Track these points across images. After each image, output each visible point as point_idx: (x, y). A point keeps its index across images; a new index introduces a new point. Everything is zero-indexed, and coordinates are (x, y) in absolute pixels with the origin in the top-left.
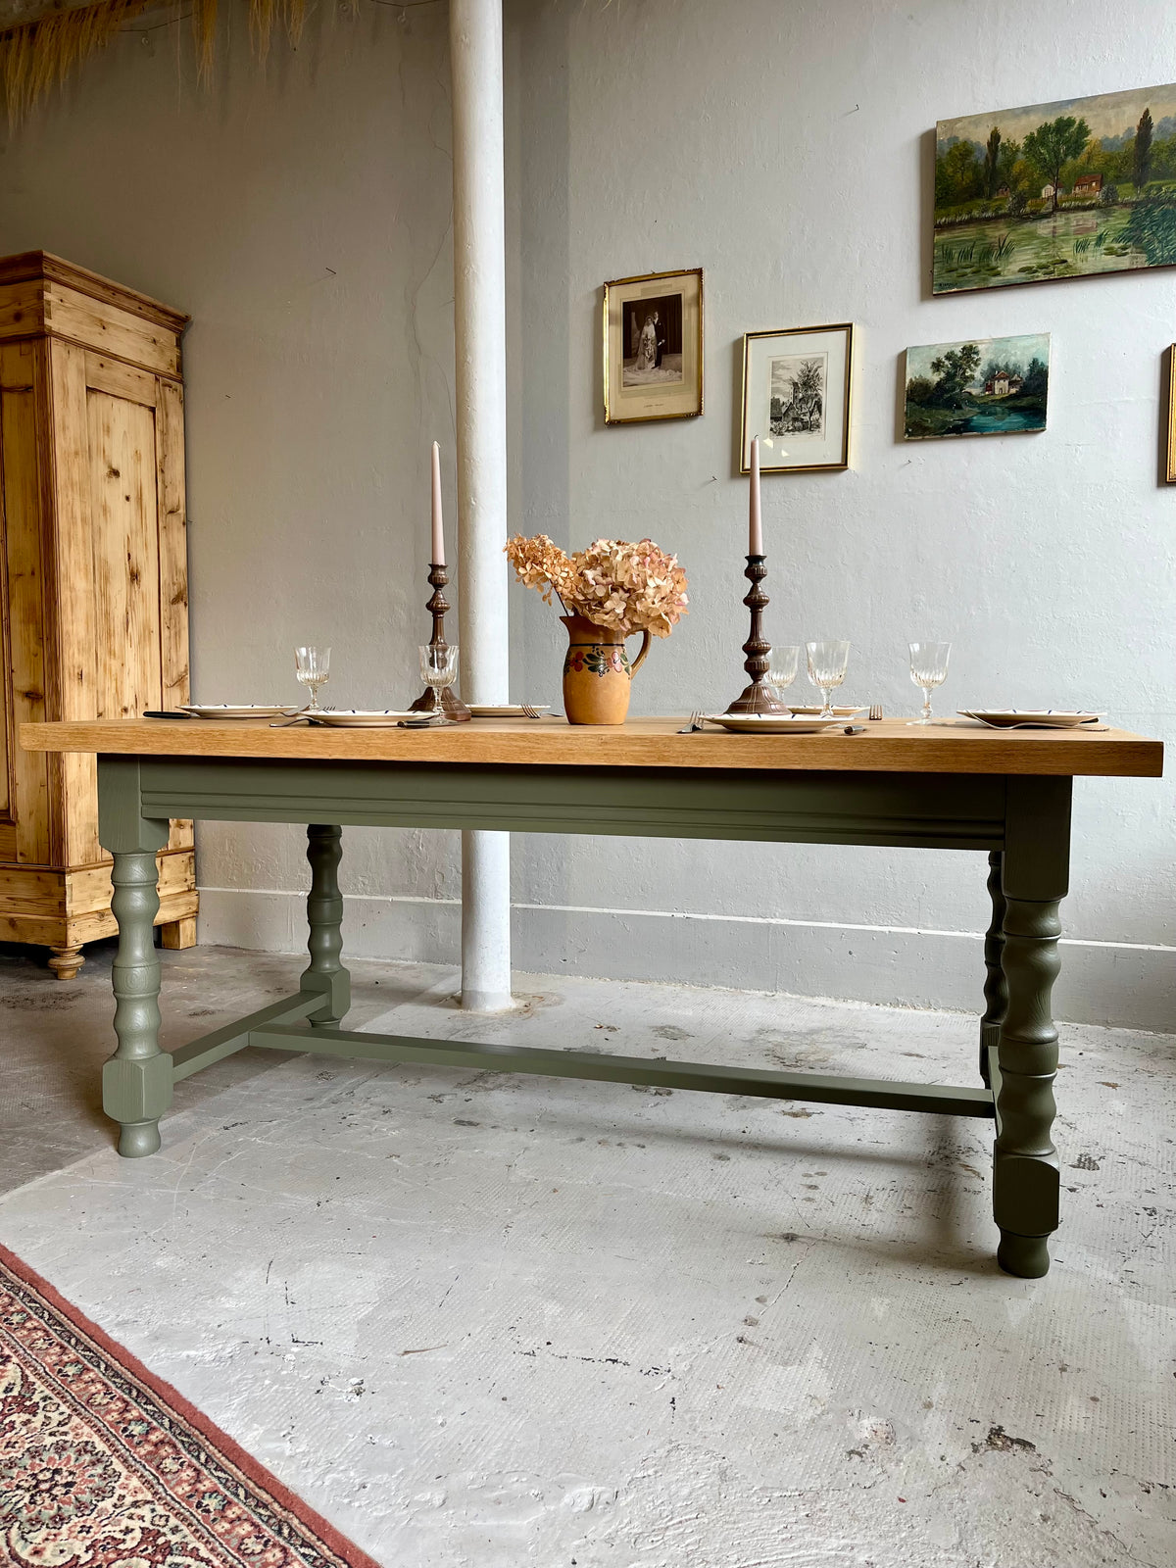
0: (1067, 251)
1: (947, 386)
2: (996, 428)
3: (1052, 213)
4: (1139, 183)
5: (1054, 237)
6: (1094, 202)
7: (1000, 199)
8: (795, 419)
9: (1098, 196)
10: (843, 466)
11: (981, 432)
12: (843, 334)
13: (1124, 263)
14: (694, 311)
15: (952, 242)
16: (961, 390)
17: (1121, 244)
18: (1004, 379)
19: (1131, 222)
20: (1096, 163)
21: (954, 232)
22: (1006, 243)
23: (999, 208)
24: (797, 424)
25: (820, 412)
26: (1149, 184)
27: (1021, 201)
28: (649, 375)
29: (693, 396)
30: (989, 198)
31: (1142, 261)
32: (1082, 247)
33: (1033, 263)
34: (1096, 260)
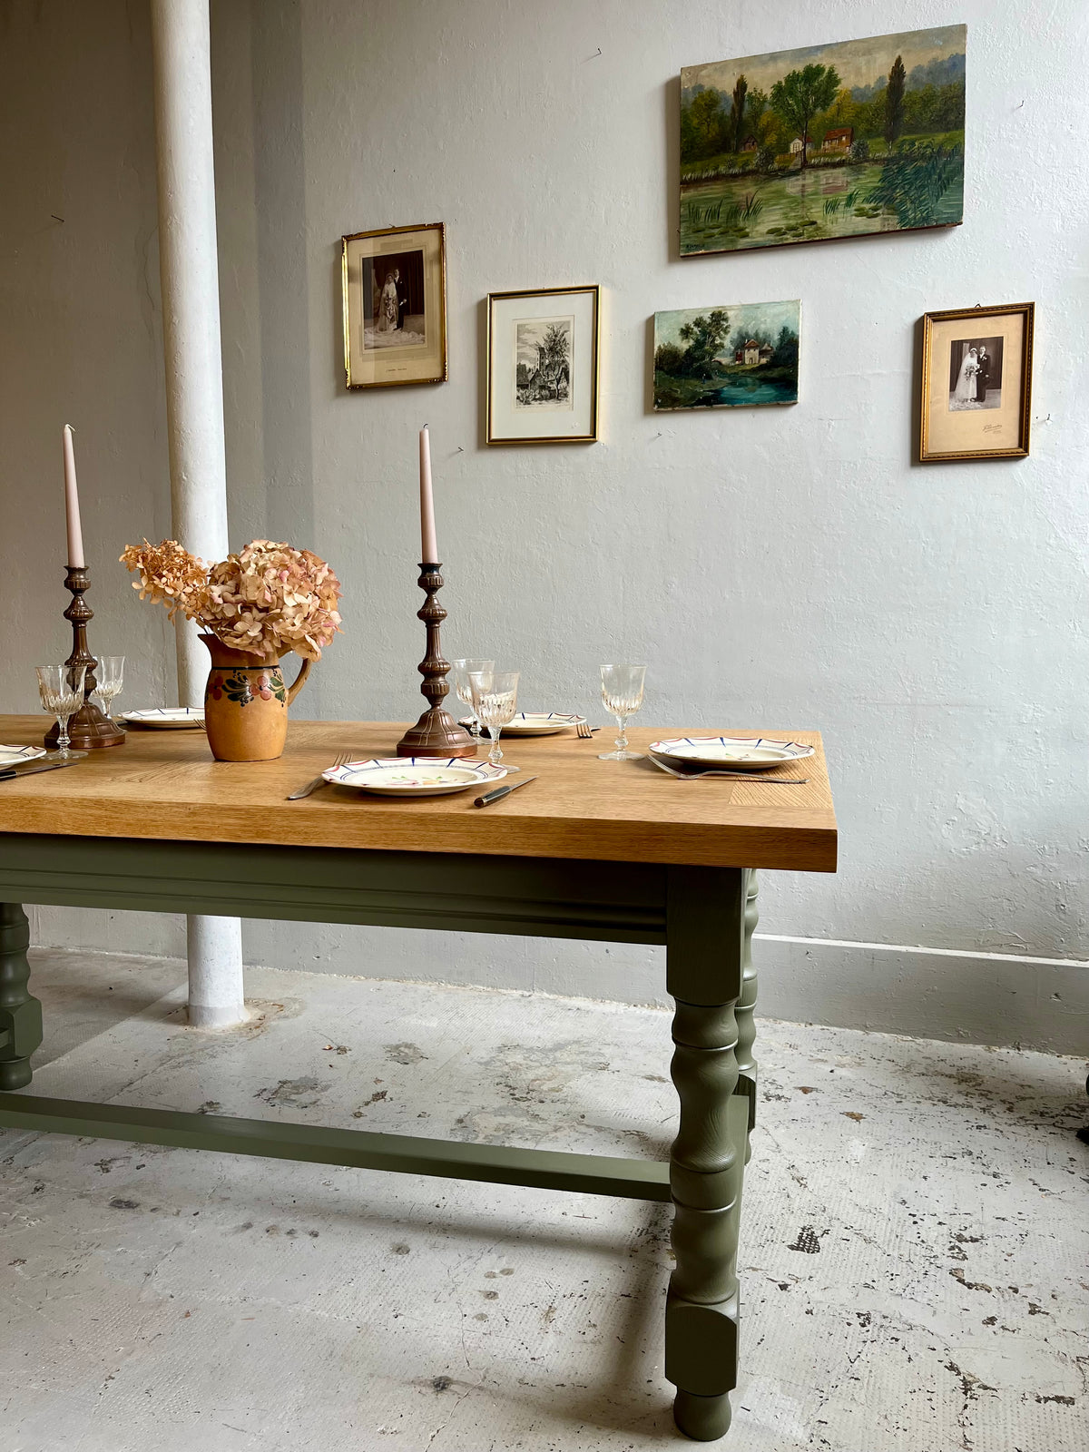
0: (817, 212)
1: (697, 354)
2: (747, 400)
3: (801, 170)
4: (891, 137)
5: (803, 196)
6: (844, 158)
7: (747, 154)
8: (542, 387)
9: (848, 152)
10: (592, 438)
11: (731, 403)
12: (589, 297)
13: (875, 225)
14: (436, 269)
15: (699, 200)
16: (711, 358)
17: (872, 205)
18: (755, 348)
19: (882, 180)
20: (847, 116)
21: (699, 189)
22: (755, 200)
23: (746, 164)
24: (545, 392)
25: (568, 380)
26: (901, 138)
27: (769, 157)
29: (438, 360)
30: (736, 152)
31: (894, 223)
32: (831, 207)
33: (782, 224)
34: (846, 221)
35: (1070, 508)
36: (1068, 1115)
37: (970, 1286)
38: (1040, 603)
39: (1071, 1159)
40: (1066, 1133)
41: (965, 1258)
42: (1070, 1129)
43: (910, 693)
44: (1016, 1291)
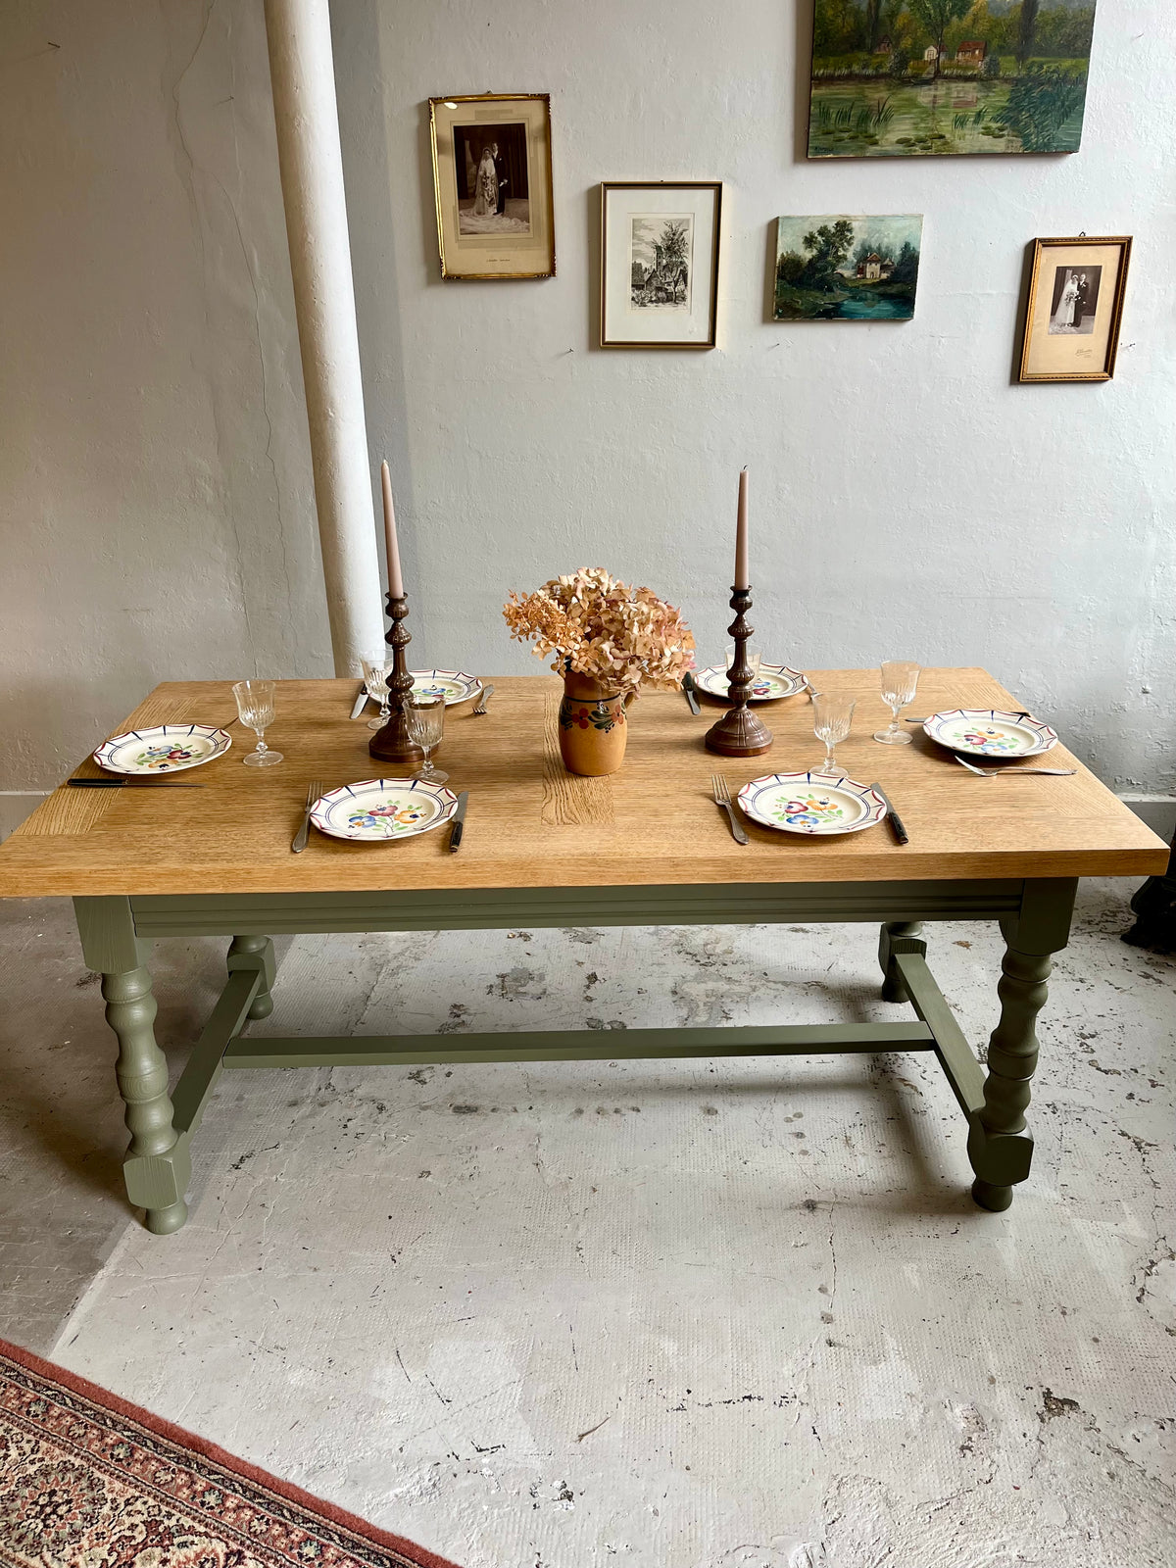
0: (946, 126)
1: (819, 265)
2: (865, 315)
3: (933, 79)
4: (1021, 57)
5: (934, 107)
6: (976, 72)
7: (883, 55)
8: (659, 289)
9: (980, 66)
10: (710, 345)
11: (851, 317)
12: (710, 193)
13: (1000, 145)
14: (541, 147)
15: (832, 100)
16: (834, 270)
17: (999, 124)
18: (876, 262)
19: (1010, 100)
20: (982, 27)
21: (833, 87)
22: (886, 107)
23: (880, 66)
24: (661, 294)
25: (686, 283)
26: (1030, 60)
27: (903, 63)
28: (490, 221)
29: (544, 252)
30: (870, 52)
31: (1017, 145)
32: (960, 122)
33: (912, 135)
34: (972, 138)
35: (1139, 427)
36: (1107, 921)
37: (1106, 1072)
38: (1105, 510)
39: (1125, 959)
40: (1112, 937)
41: (1093, 1051)
42: (1113, 933)
43: (990, 587)
44: (1136, 1071)
